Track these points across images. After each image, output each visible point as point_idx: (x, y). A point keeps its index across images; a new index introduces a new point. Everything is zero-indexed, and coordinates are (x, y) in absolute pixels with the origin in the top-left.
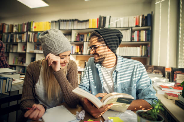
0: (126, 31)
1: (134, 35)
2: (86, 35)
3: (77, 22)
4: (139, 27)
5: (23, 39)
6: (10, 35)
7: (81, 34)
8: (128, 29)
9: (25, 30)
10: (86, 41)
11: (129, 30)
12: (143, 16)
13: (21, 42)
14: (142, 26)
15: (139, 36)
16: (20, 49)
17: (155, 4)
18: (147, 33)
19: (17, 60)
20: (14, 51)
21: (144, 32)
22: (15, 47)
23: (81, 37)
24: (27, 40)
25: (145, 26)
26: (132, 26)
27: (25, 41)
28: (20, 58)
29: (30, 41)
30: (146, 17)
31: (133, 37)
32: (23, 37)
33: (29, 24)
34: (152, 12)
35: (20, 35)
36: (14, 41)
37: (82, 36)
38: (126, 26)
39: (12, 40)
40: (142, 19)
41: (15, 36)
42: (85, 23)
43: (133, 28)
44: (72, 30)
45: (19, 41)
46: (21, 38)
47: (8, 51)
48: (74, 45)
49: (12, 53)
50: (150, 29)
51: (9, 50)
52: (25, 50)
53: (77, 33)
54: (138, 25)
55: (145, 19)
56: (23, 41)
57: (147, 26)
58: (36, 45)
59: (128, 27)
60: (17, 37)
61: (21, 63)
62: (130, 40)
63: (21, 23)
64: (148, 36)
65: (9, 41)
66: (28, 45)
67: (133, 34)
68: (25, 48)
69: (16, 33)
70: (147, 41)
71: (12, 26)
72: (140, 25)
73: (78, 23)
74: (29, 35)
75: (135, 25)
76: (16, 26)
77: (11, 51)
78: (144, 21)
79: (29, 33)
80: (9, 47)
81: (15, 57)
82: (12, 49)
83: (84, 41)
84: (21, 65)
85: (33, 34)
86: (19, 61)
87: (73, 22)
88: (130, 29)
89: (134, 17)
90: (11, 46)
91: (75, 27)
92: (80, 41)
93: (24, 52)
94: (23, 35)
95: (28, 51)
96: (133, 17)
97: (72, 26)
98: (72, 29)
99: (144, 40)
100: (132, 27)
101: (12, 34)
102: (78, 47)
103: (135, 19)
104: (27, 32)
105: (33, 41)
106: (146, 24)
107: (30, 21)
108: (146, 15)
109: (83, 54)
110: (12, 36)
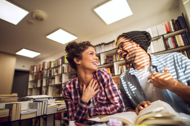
0: (157, 41)
1: (168, 43)
2: (115, 56)
3: (103, 45)
4: (172, 32)
5: (59, 72)
6: (49, 70)
7: (109, 56)
8: (158, 39)
9: (60, 64)
10: (115, 61)
11: (160, 39)
12: (173, 20)
13: (58, 75)
14: (175, 30)
15: (175, 42)
16: (57, 82)
17: (183, 5)
18: (184, 36)
19: (55, 92)
20: (53, 84)
21: (180, 36)
22: (53, 80)
23: (110, 59)
24: (62, 72)
25: (179, 30)
26: (163, 34)
27: (61, 73)
28: (57, 90)
29: (65, 72)
30: (177, 21)
31: (167, 44)
32: (59, 70)
33: (63, 58)
34: (182, 14)
35: (57, 69)
36: (52, 75)
37: (111, 57)
38: (155, 36)
39: (50, 75)
40: (173, 24)
41: (52, 70)
42: (111, 44)
43: (165, 36)
44: (100, 54)
45: (56, 74)
46: (57, 71)
47: (47, 85)
48: (104, 68)
49: (51, 86)
50: (187, 31)
51: (49, 84)
52: (61, 81)
53: (106, 56)
54: (170, 31)
55: (176, 23)
56: (59, 74)
57: (181, 29)
58: (70, 75)
59: (159, 36)
60: (55, 71)
61: (59, 95)
62: (165, 49)
63: (57, 58)
64: (186, 39)
65: (48, 76)
66: (63, 76)
67: (166, 42)
68: (61, 80)
69: (53, 68)
70: (187, 45)
71: (50, 63)
72: (173, 30)
73: (105, 46)
74: (64, 67)
75: (166, 33)
76: (53, 62)
77: (50, 84)
78: (176, 25)
79: (64, 65)
80: (49, 81)
81: (53, 90)
82: (51, 83)
83: (114, 61)
84: (58, 96)
85: (67, 65)
86: (56, 93)
87: (100, 46)
88: (162, 37)
89: (163, 25)
90: (50, 80)
91: (103, 51)
92: (110, 62)
93: (60, 83)
94: (59, 68)
95: (63, 82)
96: (161, 25)
97: (99, 50)
98: (100, 52)
99: (183, 45)
100: (163, 36)
101: (50, 69)
102: (109, 69)
103: (164, 26)
104: (62, 65)
105: (67, 72)
106: (179, 28)
107: (63, 55)
108: (176, 19)
109: (115, 75)
110: (51, 71)
